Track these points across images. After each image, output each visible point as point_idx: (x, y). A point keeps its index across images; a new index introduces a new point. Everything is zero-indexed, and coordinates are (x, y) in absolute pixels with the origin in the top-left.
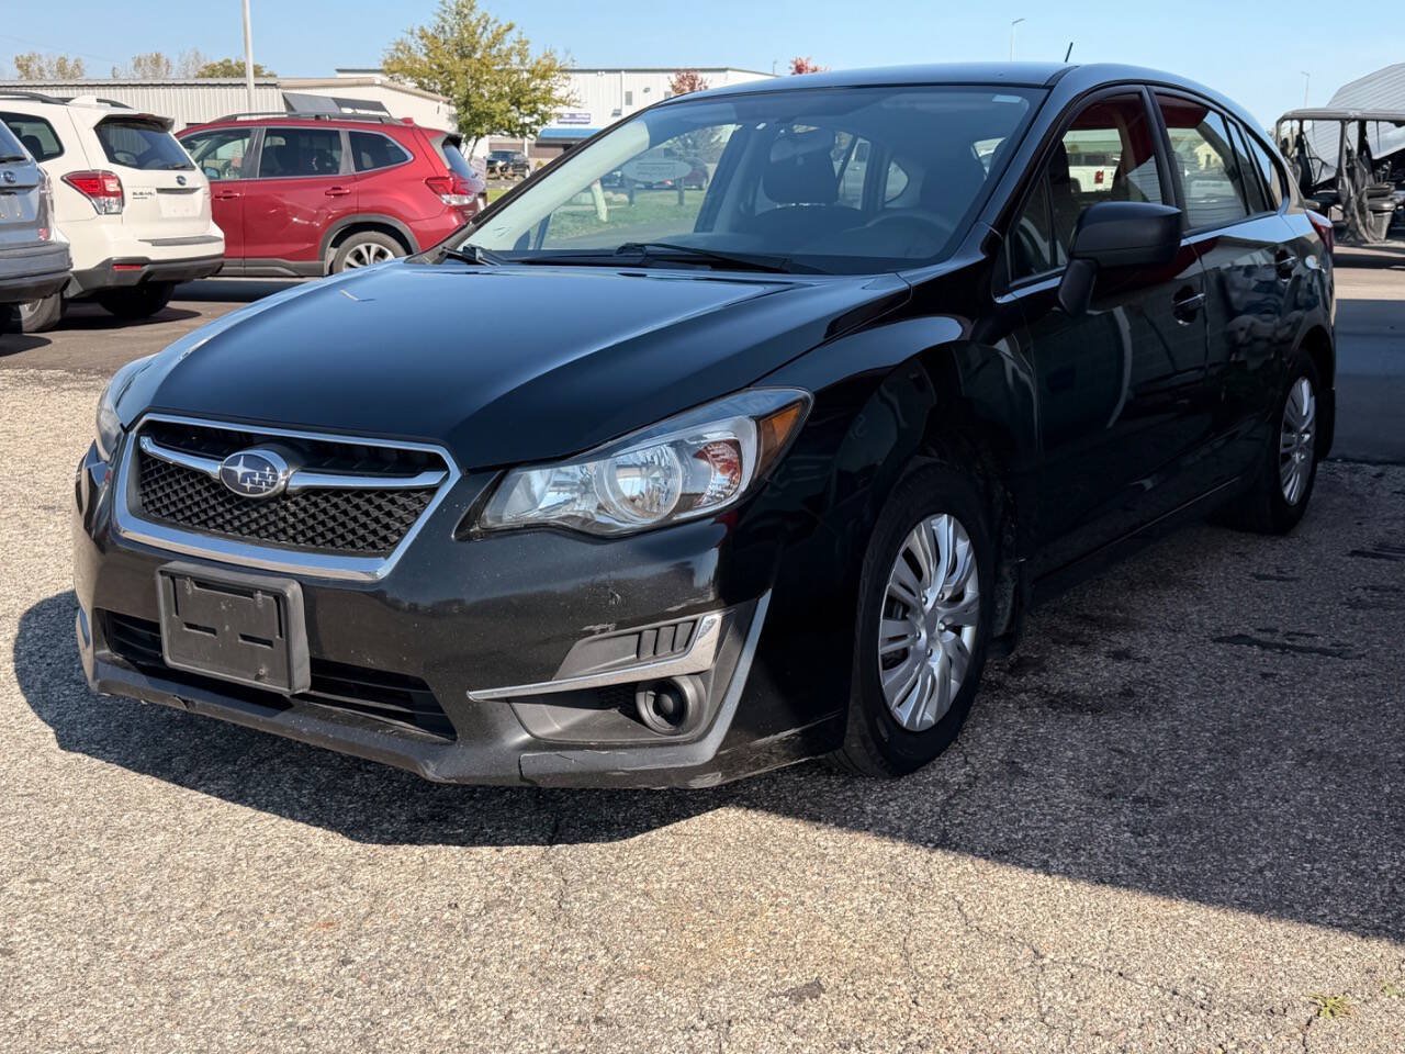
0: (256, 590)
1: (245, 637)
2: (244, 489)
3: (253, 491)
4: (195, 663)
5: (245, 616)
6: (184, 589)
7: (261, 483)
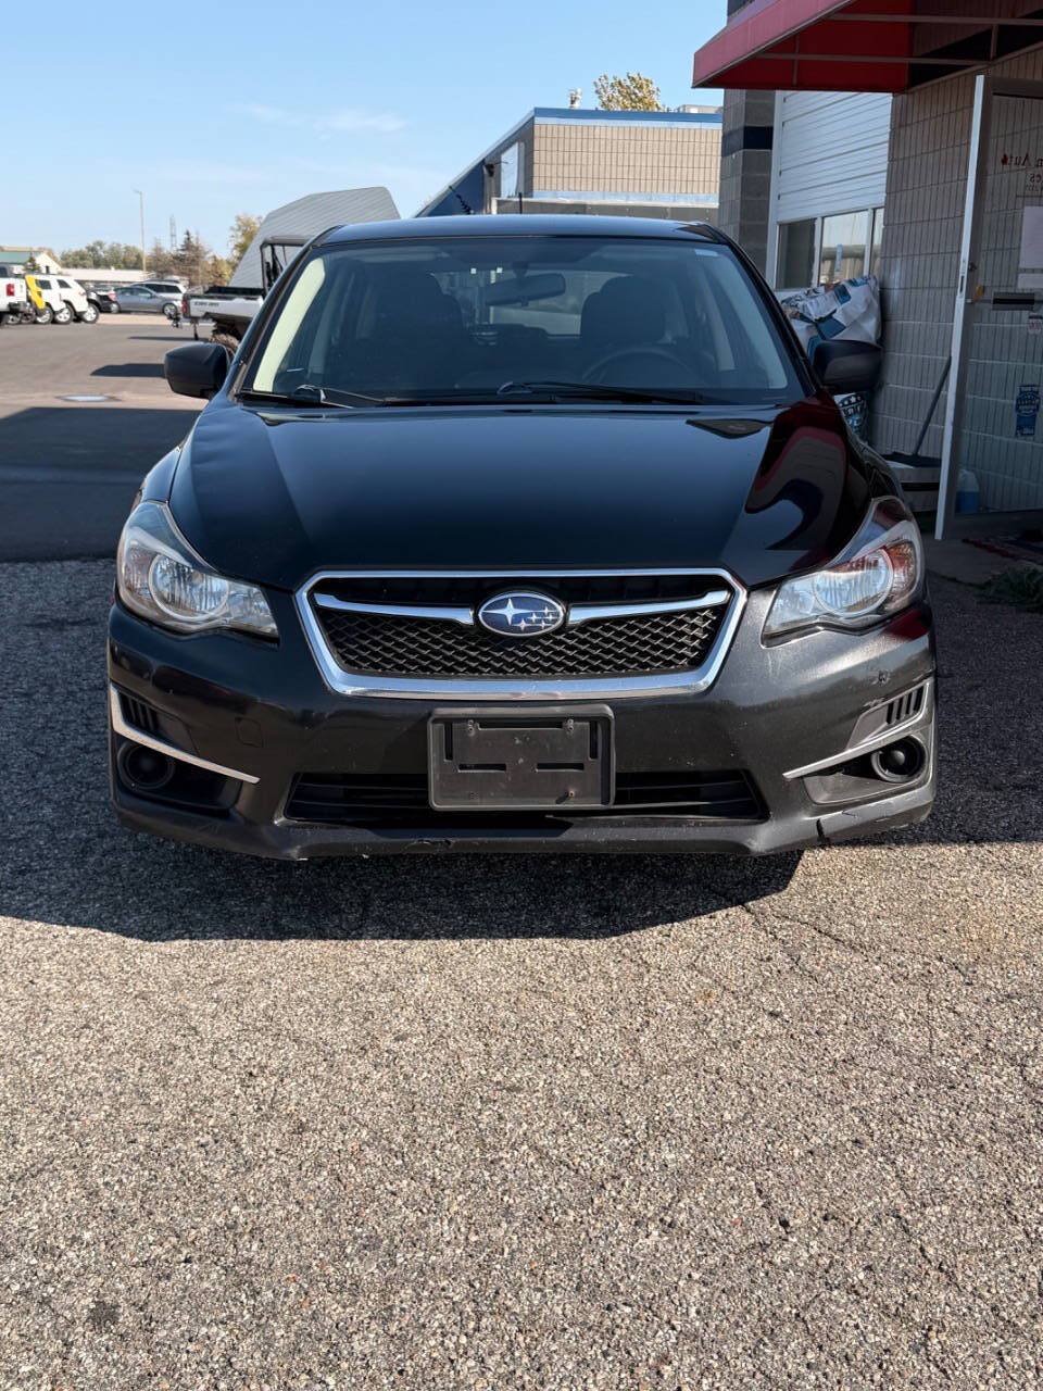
0: (567, 719)
1: (541, 766)
2: (518, 630)
3: (527, 630)
4: (471, 801)
5: (548, 746)
6: (465, 732)
7: (539, 621)
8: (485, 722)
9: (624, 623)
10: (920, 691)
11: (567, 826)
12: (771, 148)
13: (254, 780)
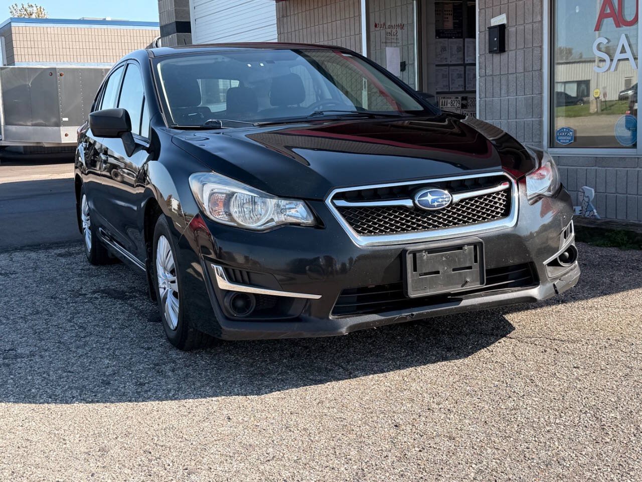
0: (464, 245)
1: (454, 270)
2: (433, 207)
3: (438, 206)
4: (426, 291)
5: (457, 259)
6: (422, 257)
7: (442, 201)
8: (430, 251)
9: (473, 200)
10: (571, 224)
11: (461, 300)
12: (191, 32)
13: (318, 297)
